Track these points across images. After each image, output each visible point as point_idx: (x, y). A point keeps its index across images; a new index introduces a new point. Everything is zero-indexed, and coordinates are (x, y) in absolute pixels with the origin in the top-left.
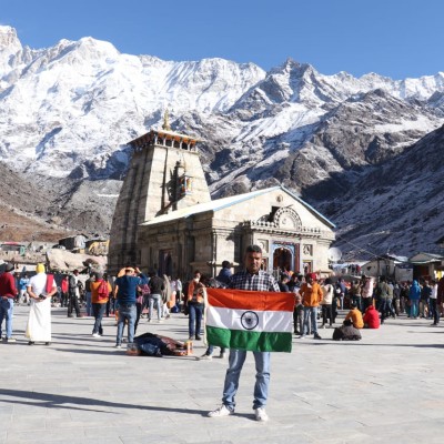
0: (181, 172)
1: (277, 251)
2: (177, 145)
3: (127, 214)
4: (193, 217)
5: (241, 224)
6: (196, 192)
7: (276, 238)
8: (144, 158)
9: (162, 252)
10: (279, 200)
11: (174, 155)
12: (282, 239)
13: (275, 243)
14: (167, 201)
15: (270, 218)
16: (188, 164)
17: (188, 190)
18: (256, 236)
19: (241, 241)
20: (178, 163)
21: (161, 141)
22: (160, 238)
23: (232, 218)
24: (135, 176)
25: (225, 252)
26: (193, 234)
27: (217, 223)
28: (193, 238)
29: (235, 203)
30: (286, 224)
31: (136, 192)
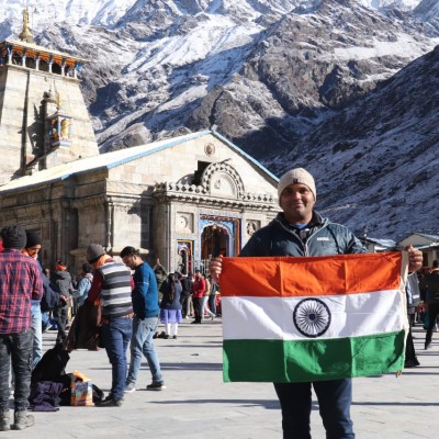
0: (51, 109)
1: (207, 231)
2: (44, 66)
4: (75, 178)
5: (151, 188)
6: (76, 141)
7: (207, 211)
10: (209, 151)
11: (40, 83)
12: (215, 212)
13: (204, 217)
14: (30, 155)
15: (196, 179)
16: (63, 97)
17: (63, 138)
18: (175, 207)
19: (151, 215)
20: (46, 95)
21: (18, 59)
22: (21, 212)
23: (137, 179)
26: (76, 205)
27: (113, 186)
28: (75, 212)
29: (141, 156)
30: (220, 188)
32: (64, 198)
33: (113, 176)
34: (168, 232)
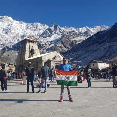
0: (33, 48)
1: (56, 65)
2: (32, 42)
3: (21, 58)
4: (37, 58)
5: (48, 59)
6: (37, 53)
8: (24, 45)
10: (56, 54)
11: (31, 44)
12: (57, 63)
14: (30, 55)
15: (54, 58)
16: (35, 46)
17: (35, 52)
18: (52, 62)
20: (32, 46)
21: (28, 41)
23: (46, 58)
24: (22, 49)
26: (38, 62)
27: (43, 59)
29: (47, 55)
31: (23, 53)
32: (36, 61)
34: (51, 65)
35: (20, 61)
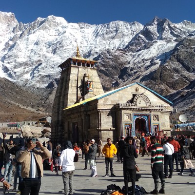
0: (86, 79)
1: (137, 120)
2: (84, 65)
4: (88, 103)
5: (114, 105)
6: (95, 90)
7: (136, 112)
8: (66, 73)
9: (74, 124)
10: (136, 90)
11: (82, 71)
12: (139, 113)
13: (135, 115)
15: (132, 101)
16: (90, 75)
18: (123, 112)
19: (115, 116)
20: (85, 75)
21: (74, 63)
22: (72, 116)
23: (109, 103)
25: (106, 122)
26: (89, 113)
28: (89, 115)
30: (141, 104)
31: (63, 92)
32: (84, 111)
33: (100, 102)
34: (121, 121)
35: (58, 113)
